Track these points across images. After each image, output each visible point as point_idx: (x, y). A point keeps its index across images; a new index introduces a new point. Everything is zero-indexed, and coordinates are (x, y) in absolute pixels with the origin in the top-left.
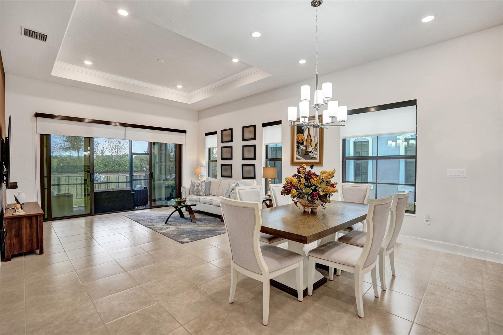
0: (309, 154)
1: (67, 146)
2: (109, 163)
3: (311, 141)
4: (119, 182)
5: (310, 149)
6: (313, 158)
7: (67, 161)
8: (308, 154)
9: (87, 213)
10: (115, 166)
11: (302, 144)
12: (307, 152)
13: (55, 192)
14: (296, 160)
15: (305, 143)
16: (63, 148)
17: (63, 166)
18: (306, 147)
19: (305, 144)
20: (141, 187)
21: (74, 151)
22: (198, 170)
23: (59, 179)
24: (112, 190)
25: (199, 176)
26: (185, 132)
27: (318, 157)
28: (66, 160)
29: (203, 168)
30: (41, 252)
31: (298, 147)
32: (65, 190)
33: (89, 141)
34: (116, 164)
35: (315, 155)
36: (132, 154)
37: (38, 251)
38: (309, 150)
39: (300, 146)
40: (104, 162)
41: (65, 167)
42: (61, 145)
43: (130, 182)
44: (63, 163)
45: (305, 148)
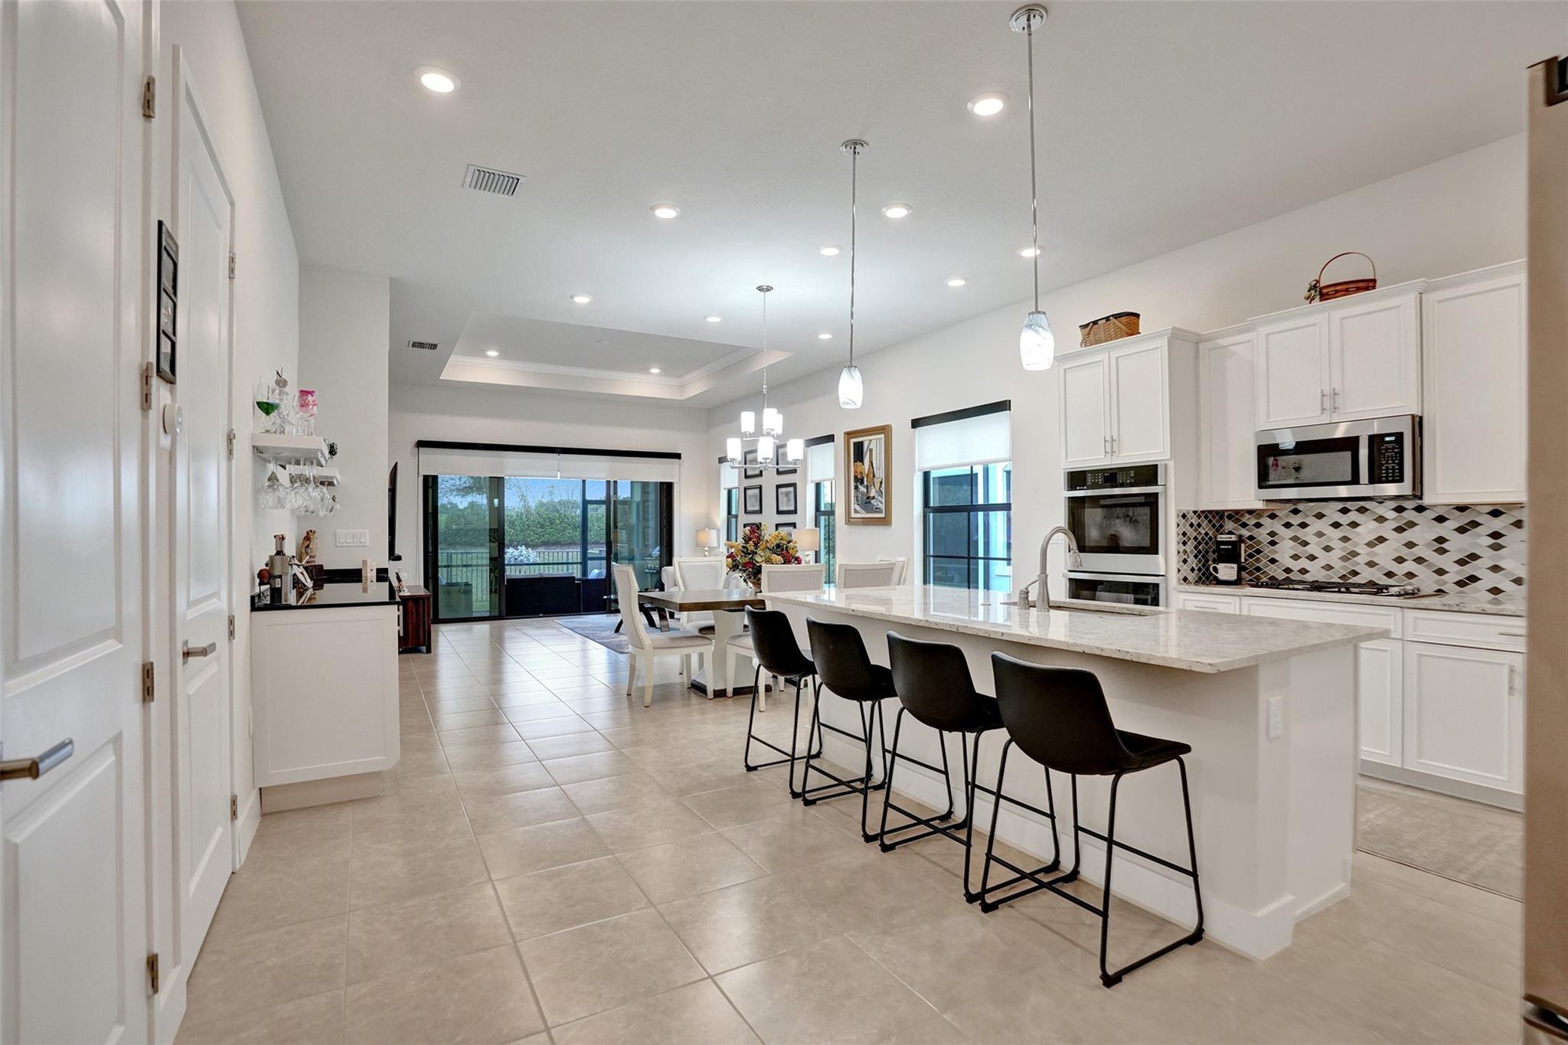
0: (872, 501)
1: (464, 485)
2: (552, 523)
3: (874, 476)
4: (568, 564)
5: (873, 493)
6: (878, 510)
7: (465, 519)
8: (870, 502)
9: (493, 614)
10: (565, 529)
11: (862, 483)
12: (868, 498)
13: (443, 576)
14: (853, 515)
15: (865, 479)
16: (458, 490)
17: (458, 530)
18: (867, 487)
19: (865, 483)
20: (599, 574)
21: (480, 494)
22: (702, 536)
23: (449, 556)
24: (539, 576)
25: (706, 549)
26: (678, 456)
27: (882, 507)
28: (463, 515)
29: (714, 533)
30: (429, 651)
31: (856, 488)
32: (459, 576)
33: (496, 485)
34: (569, 525)
35: (879, 503)
36: (586, 503)
37: (424, 648)
38: (872, 495)
39: (859, 486)
40: (541, 520)
41: (462, 532)
42: (453, 482)
43: (581, 563)
44: (457, 524)
45: (865, 490)
